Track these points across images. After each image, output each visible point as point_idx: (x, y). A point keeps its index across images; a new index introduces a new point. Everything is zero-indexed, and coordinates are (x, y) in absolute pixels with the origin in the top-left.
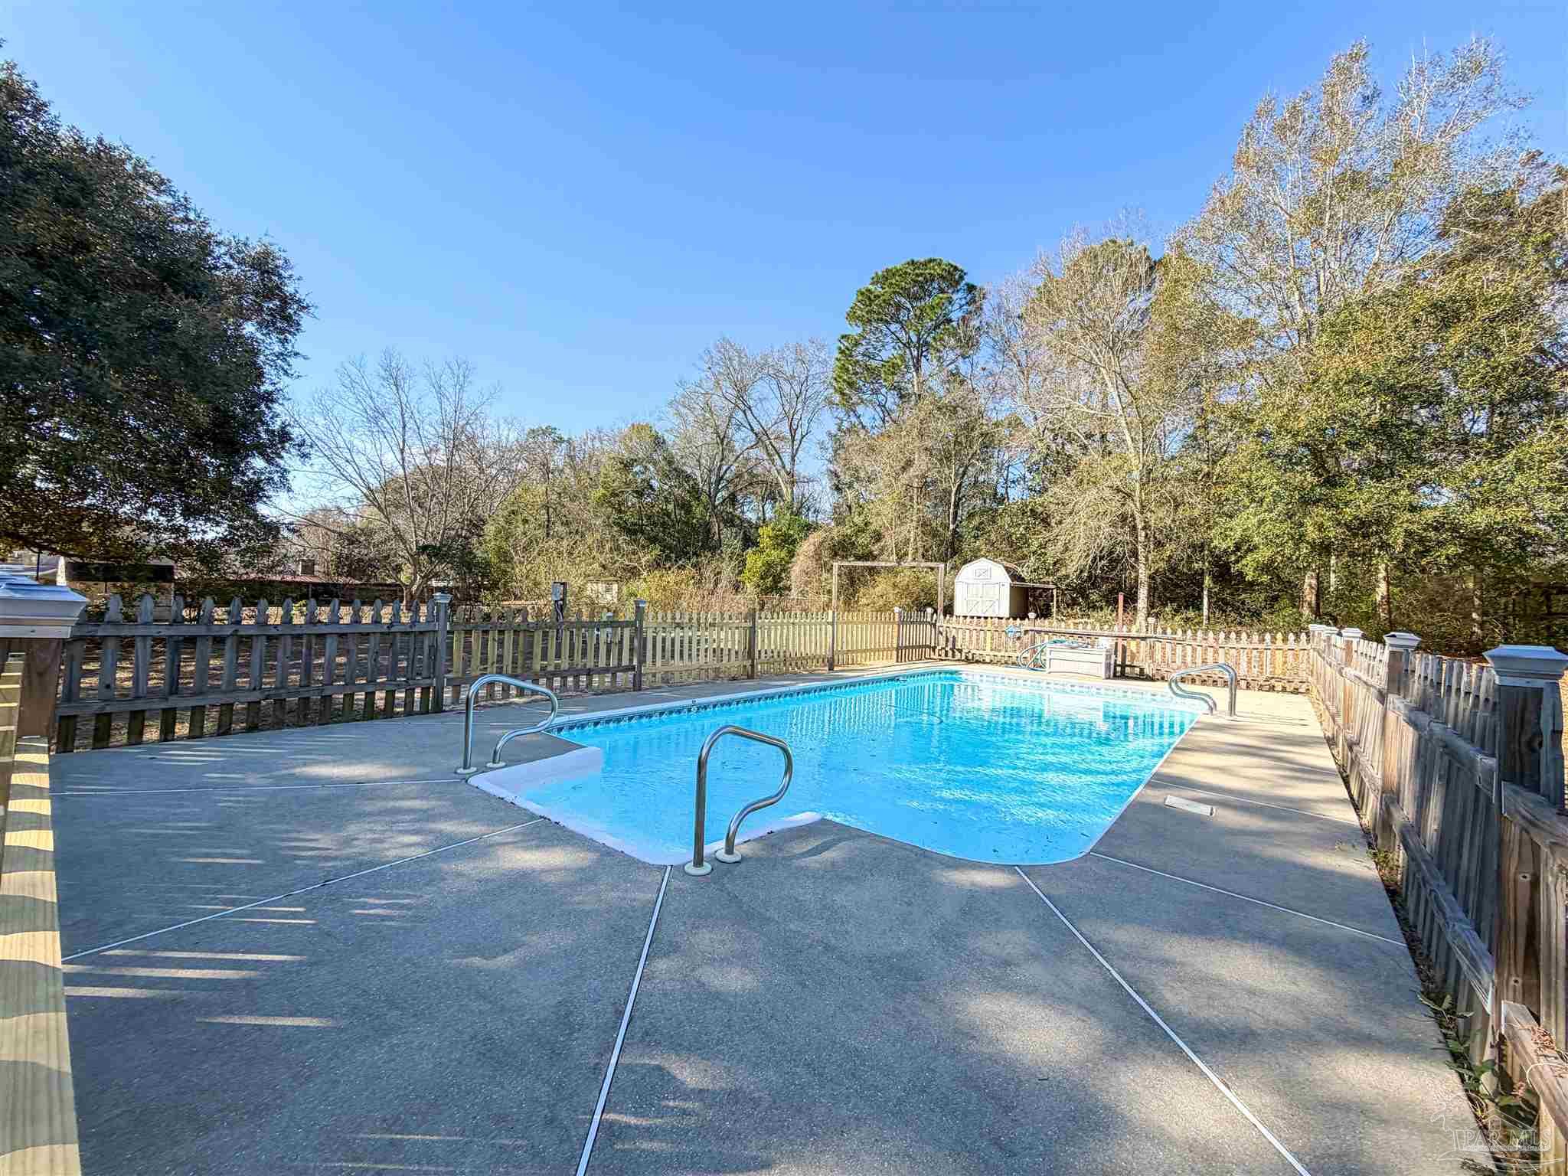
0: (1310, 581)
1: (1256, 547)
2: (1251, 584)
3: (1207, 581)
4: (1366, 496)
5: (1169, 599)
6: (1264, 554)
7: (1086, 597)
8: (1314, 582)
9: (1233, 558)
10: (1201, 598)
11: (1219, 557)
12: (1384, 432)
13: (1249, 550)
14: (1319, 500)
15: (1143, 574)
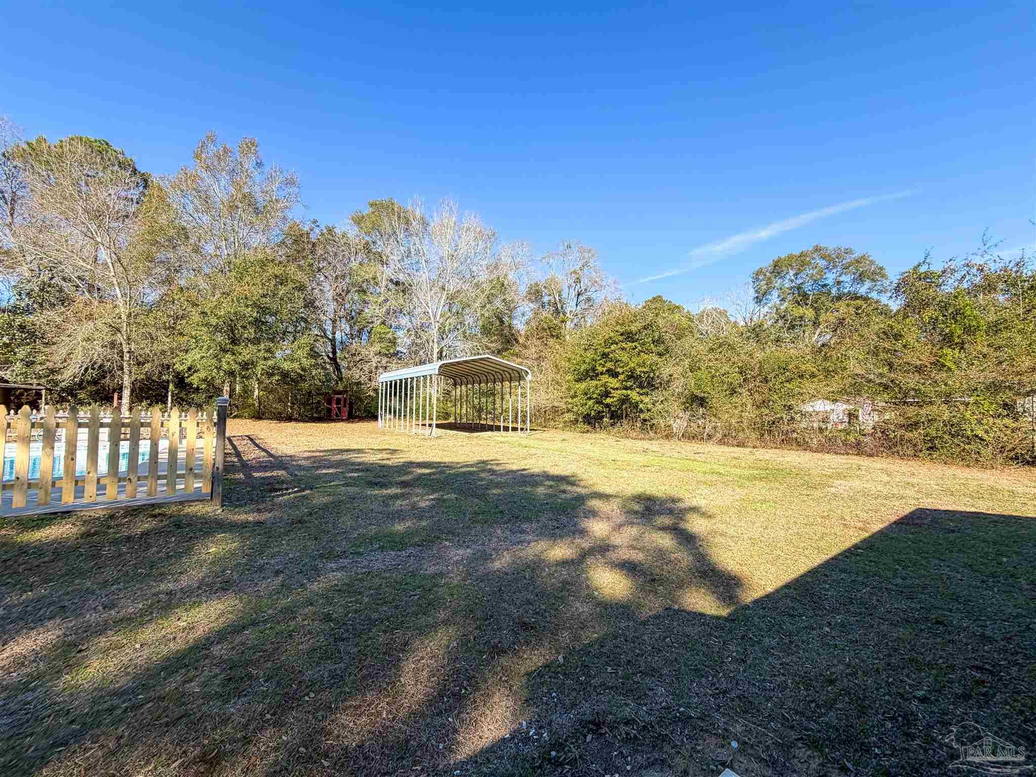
0: (226, 388)
1: (198, 370)
2: (198, 389)
3: (171, 387)
4: (248, 351)
5: (144, 397)
6: (202, 375)
7: (74, 396)
8: (228, 388)
9: (186, 375)
10: (167, 397)
11: (179, 373)
12: (257, 323)
13: (195, 371)
14: (228, 351)
15: (127, 381)
